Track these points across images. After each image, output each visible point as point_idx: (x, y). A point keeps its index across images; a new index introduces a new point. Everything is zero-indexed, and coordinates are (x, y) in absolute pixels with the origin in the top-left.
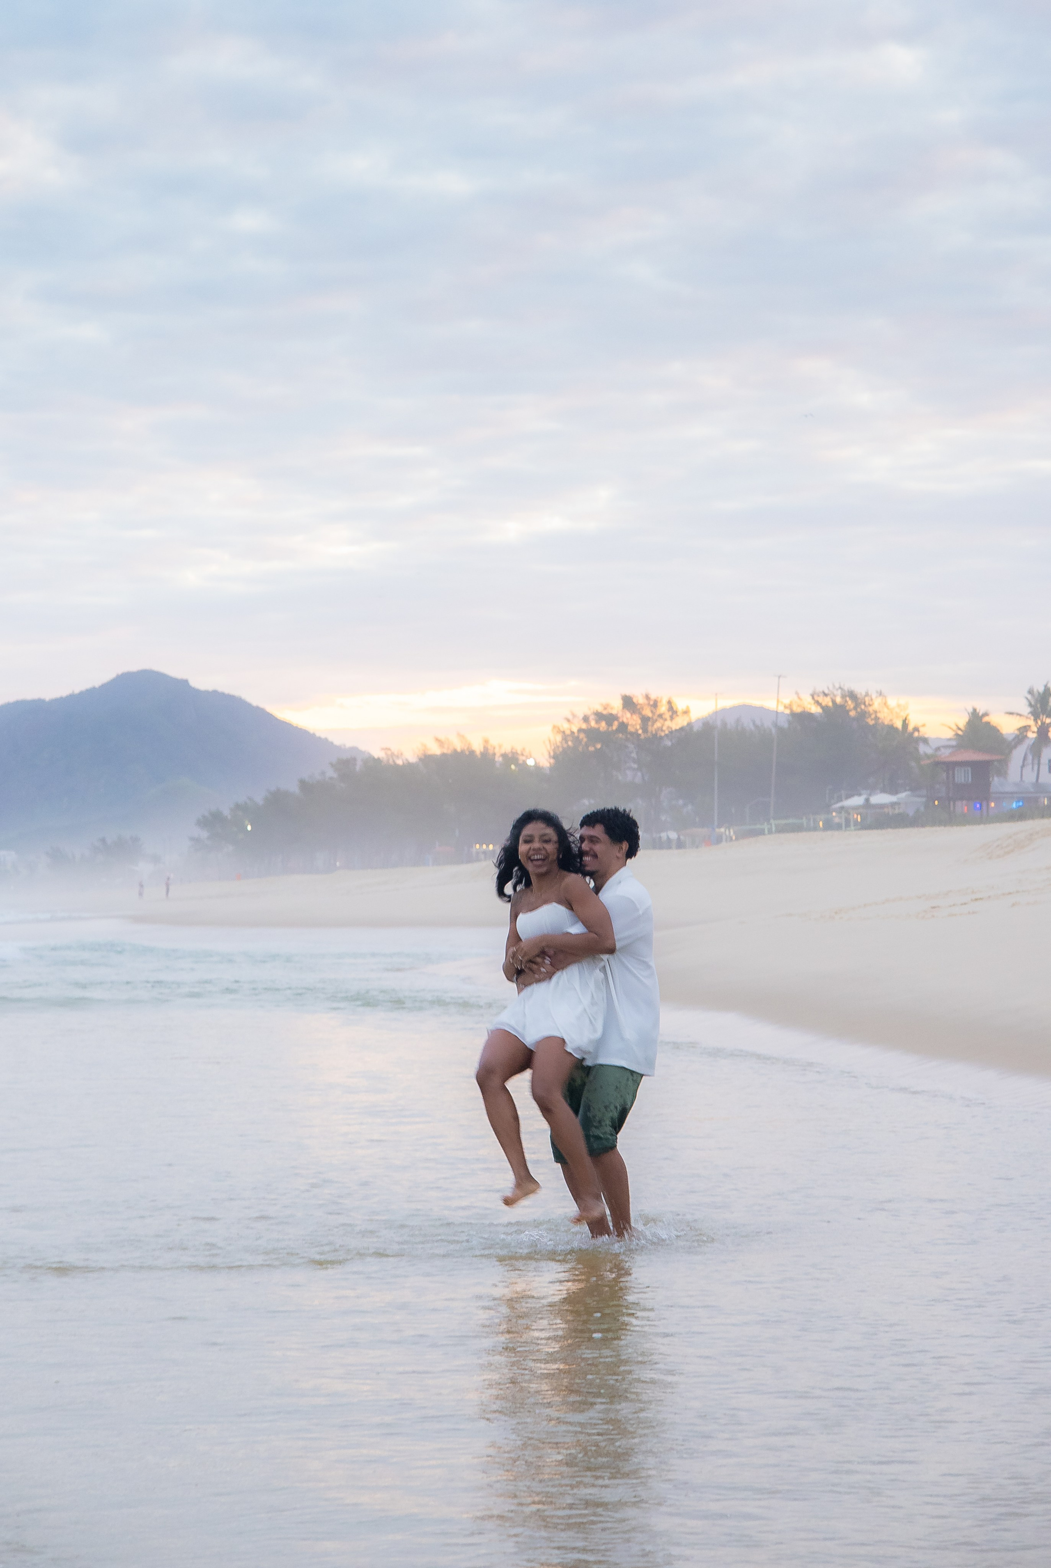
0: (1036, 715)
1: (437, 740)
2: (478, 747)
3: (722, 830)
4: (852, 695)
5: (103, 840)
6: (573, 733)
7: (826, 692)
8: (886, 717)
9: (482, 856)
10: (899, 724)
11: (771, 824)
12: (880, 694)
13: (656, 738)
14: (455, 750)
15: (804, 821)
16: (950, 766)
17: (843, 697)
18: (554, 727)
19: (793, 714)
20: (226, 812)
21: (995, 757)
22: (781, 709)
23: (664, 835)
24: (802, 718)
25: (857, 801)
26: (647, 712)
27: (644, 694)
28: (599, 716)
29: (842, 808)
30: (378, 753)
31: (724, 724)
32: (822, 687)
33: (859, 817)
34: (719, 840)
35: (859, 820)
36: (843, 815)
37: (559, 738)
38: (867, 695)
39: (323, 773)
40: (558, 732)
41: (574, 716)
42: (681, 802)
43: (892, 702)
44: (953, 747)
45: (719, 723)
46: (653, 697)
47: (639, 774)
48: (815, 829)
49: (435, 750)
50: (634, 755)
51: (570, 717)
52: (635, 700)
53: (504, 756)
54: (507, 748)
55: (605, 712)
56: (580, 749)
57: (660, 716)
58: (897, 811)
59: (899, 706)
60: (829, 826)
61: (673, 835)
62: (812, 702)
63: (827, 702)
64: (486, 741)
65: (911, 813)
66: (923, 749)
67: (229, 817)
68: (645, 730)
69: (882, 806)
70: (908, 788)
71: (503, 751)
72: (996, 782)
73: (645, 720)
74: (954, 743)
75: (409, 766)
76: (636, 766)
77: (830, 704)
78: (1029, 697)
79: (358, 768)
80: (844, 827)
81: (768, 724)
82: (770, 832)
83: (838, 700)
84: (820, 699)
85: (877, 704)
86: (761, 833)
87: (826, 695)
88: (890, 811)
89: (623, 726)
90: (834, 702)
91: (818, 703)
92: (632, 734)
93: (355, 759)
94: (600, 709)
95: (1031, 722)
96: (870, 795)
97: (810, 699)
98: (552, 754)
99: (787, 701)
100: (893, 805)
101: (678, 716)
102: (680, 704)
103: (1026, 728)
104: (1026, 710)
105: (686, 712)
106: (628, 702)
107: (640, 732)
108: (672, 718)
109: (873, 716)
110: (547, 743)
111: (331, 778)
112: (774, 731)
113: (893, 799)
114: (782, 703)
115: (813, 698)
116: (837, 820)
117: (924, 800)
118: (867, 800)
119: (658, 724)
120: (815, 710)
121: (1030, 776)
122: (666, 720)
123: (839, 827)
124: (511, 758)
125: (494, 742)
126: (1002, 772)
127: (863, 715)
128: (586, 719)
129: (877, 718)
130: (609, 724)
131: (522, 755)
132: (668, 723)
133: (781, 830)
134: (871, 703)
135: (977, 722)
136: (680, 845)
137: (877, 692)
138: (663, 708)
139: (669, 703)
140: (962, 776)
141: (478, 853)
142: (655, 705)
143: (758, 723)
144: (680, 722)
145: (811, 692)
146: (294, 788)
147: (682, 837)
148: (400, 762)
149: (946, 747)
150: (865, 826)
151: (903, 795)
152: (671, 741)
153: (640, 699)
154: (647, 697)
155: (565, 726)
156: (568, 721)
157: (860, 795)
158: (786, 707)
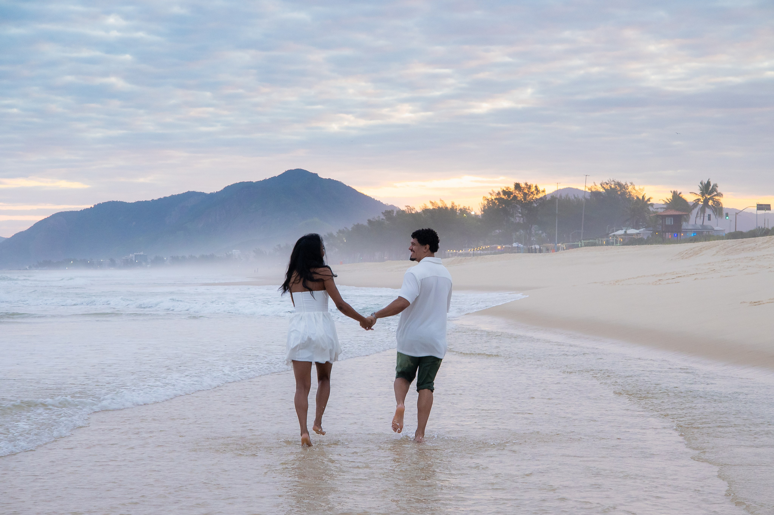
0: (703, 194)
1: (431, 202)
2: (449, 206)
3: (560, 245)
4: (619, 184)
5: (279, 245)
6: (492, 200)
7: (607, 182)
8: (634, 193)
9: (451, 255)
10: (641, 197)
11: (582, 242)
12: (632, 184)
13: (530, 203)
14: (439, 207)
15: (597, 241)
16: (663, 217)
17: (615, 185)
18: (484, 197)
19: (592, 192)
20: (335, 234)
21: (683, 213)
22: (587, 190)
23: (533, 247)
24: (595, 194)
25: (621, 232)
26: (526, 191)
27: (525, 183)
28: (505, 192)
29: (614, 235)
30: (403, 208)
31: (561, 196)
32: (606, 180)
33: (622, 239)
34: (558, 250)
35: (622, 241)
36: (615, 238)
37: (486, 202)
38: (626, 184)
39: (379, 217)
40: (485, 200)
41: (494, 192)
42: (540, 232)
43: (637, 188)
44: (665, 208)
45: (558, 196)
46: (529, 184)
47: (522, 219)
48: (602, 245)
49: (430, 207)
50: (519, 210)
51: (492, 192)
52: (521, 185)
53: (461, 210)
54: (462, 207)
55: (507, 191)
56: (496, 207)
57: (532, 193)
58: (639, 237)
59: (640, 189)
60: (608, 244)
61: (537, 247)
62: (601, 187)
63: (608, 187)
64: (453, 203)
65: (645, 238)
66: (651, 209)
67: (336, 236)
68: (525, 199)
69: (632, 235)
70: (644, 227)
71: (460, 208)
72: (684, 225)
73: (525, 194)
74: (665, 206)
75: (417, 213)
76: (520, 215)
77: (609, 188)
78: (700, 185)
79: (394, 215)
80: (615, 244)
81: (581, 197)
82: (581, 246)
83: (613, 186)
84: (605, 186)
85: (630, 188)
86: (577, 246)
87: (607, 184)
88: (636, 237)
89: (515, 197)
90: (610, 187)
91: (604, 188)
92: (519, 201)
93: (393, 211)
94: (505, 189)
95: (701, 198)
96: (627, 229)
97: (600, 186)
98: (483, 209)
99: (590, 187)
100: (637, 234)
101: (540, 193)
102: (541, 188)
103: (699, 200)
104: (699, 192)
105: (543, 191)
106: (517, 186)
107: (523, 200)
108: (537, 194)
109: (628, 194)
110: (481, 204)
111: (383, 219)
112: (583, 199)
113: (637, 231)
114: (587, 187)
115: (602, 186)
116: (611, 241)
117: (652, 232)
118: (625, 232)
119: (531, 197)
120: (602, 190)
121: (699, 222)
122: (534, 195)
123: (612, 244)
124: (463, 211)
125: (456, 204)
126: (687, 221)
127: (624, 194)
128: (499, 194)
129: (630, 195)
130: (509, 197)
131: (469, 210)
132: (535, 196)
133: (586, 245)
134: (627, 188)
135: (677, 198)
136: (540, 251)
137: (630, 183)
138: (533, 189)
139: (536, 187)
140: (669, 222)
141: (449, 254)
142: (530, 187)
143: (576, 196)
144: (541, 195)
145: (600, 183)
146: (365, 223)
147: (541, 248)
148: (413, 212)
149: (661, 208)
150: (624, 244)
151: (642, 230)
152: (537, 204)
153: (523, 185)
154: (526, 184)
155: (489, 197)
156: (491, 194)
157: (622, 230)
158: (589, 189)
